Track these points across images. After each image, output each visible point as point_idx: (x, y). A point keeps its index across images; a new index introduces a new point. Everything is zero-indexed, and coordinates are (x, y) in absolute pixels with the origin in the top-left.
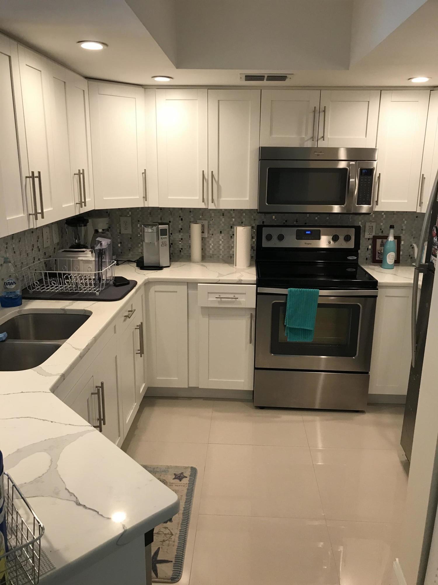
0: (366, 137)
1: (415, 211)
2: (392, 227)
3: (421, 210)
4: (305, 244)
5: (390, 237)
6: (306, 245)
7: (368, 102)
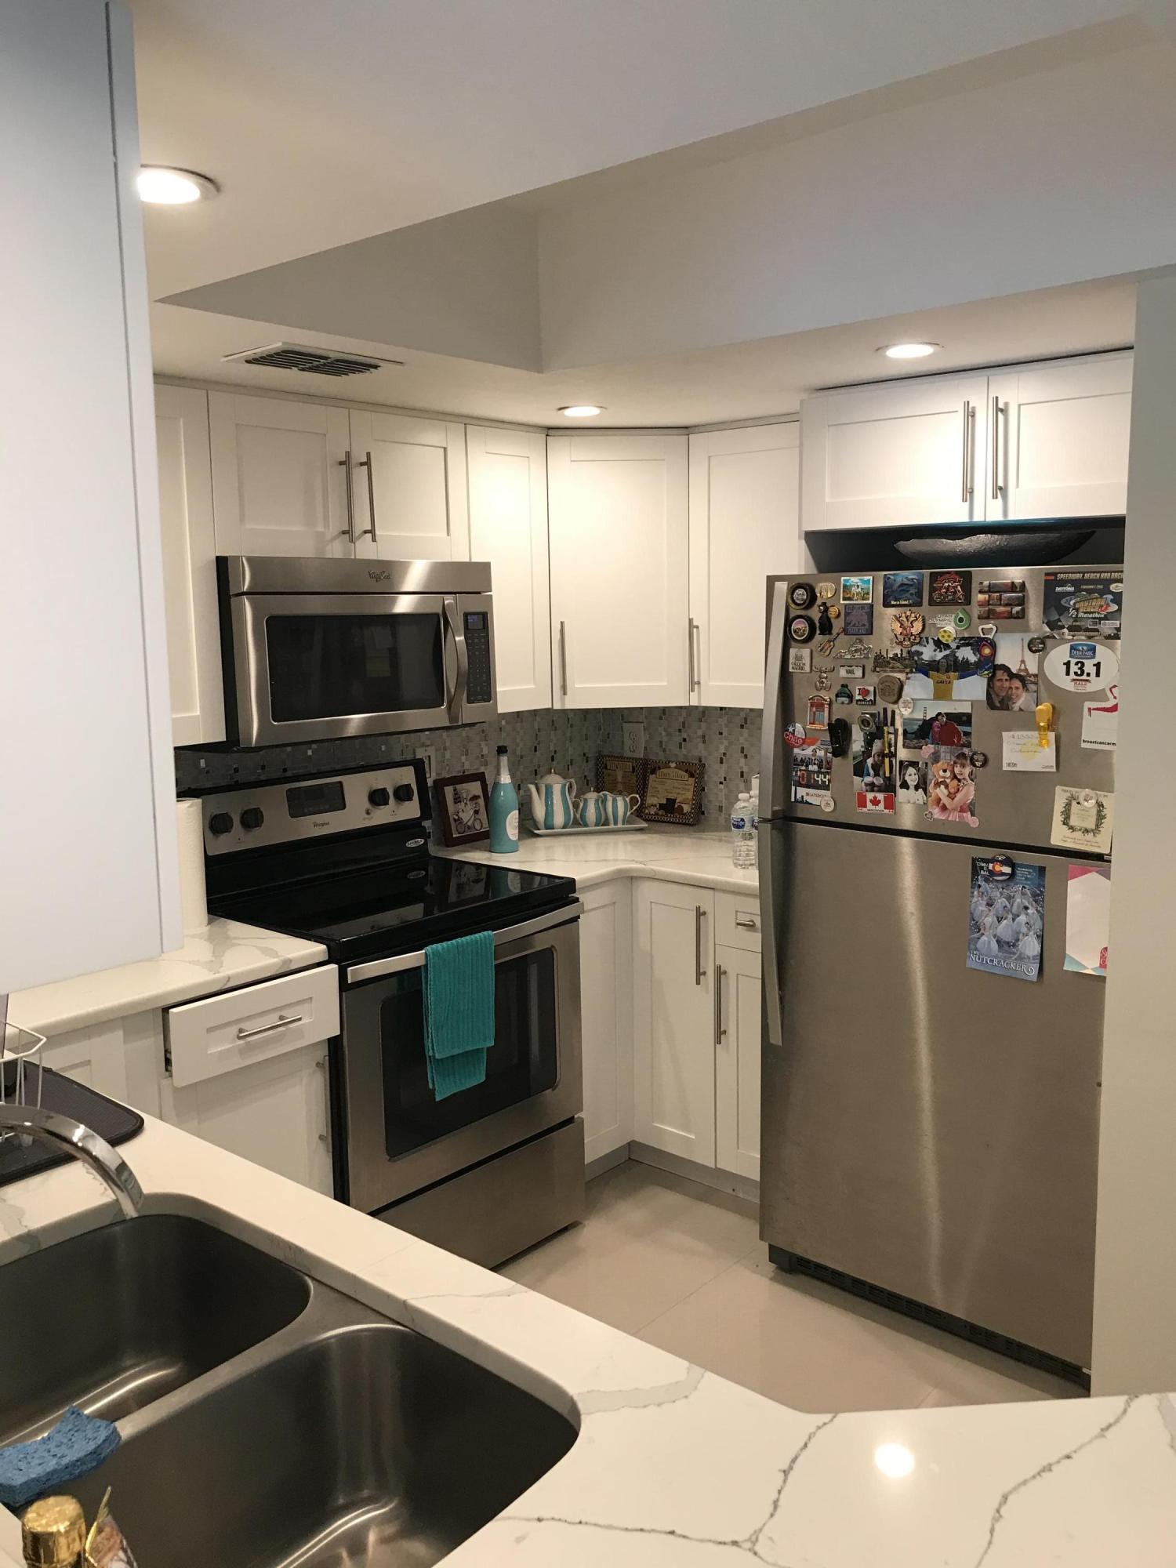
0: (448, 534)
1: (550, 706)
2: (501, 750)
3: (563, 701)
4: (316, 825)
5: (502, 775)
6: (317, 828)
7: (443, 450)
